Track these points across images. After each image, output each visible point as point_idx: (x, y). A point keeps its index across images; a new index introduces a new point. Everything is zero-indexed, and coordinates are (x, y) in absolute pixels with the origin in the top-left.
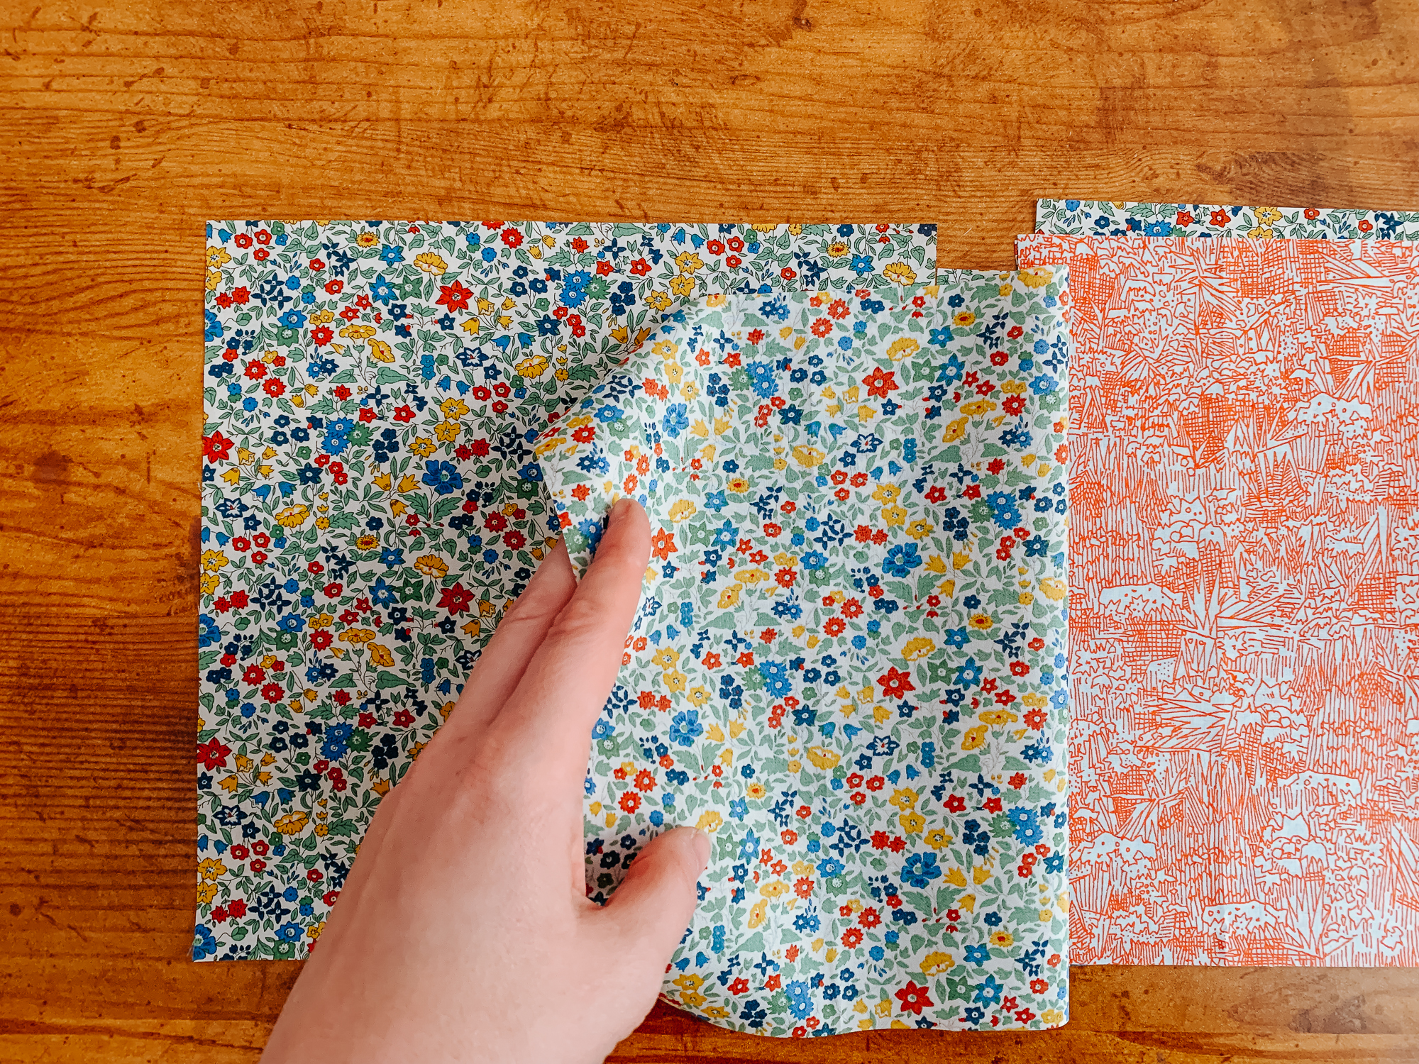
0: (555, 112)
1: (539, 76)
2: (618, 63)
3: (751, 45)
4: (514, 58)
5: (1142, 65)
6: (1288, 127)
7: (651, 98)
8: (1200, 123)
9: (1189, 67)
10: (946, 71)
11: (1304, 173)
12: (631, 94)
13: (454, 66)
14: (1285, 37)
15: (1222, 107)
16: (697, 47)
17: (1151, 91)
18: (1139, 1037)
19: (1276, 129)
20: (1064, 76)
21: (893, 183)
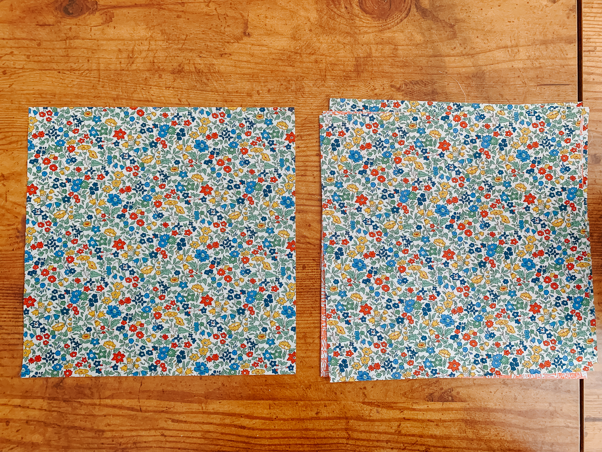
0: (156, 67)
1: (151, 54)
2: (179, 49)
3: (228, 42)
4: (142, 48)
5: (370, 49)
6: (424, 71)
7: (191, 62)
8: (392, 70)
9: (387, 50)
10: (299, 51)
11: (429, 88)
12: (184, 60)
13: (120, 50)
14: (422, 39)
15: (399, 64)
16: (209, 44)
17: (373, 59)
18: (370, 404)
19: (419, 72)
20: (342, 53)
21: (279, 92)
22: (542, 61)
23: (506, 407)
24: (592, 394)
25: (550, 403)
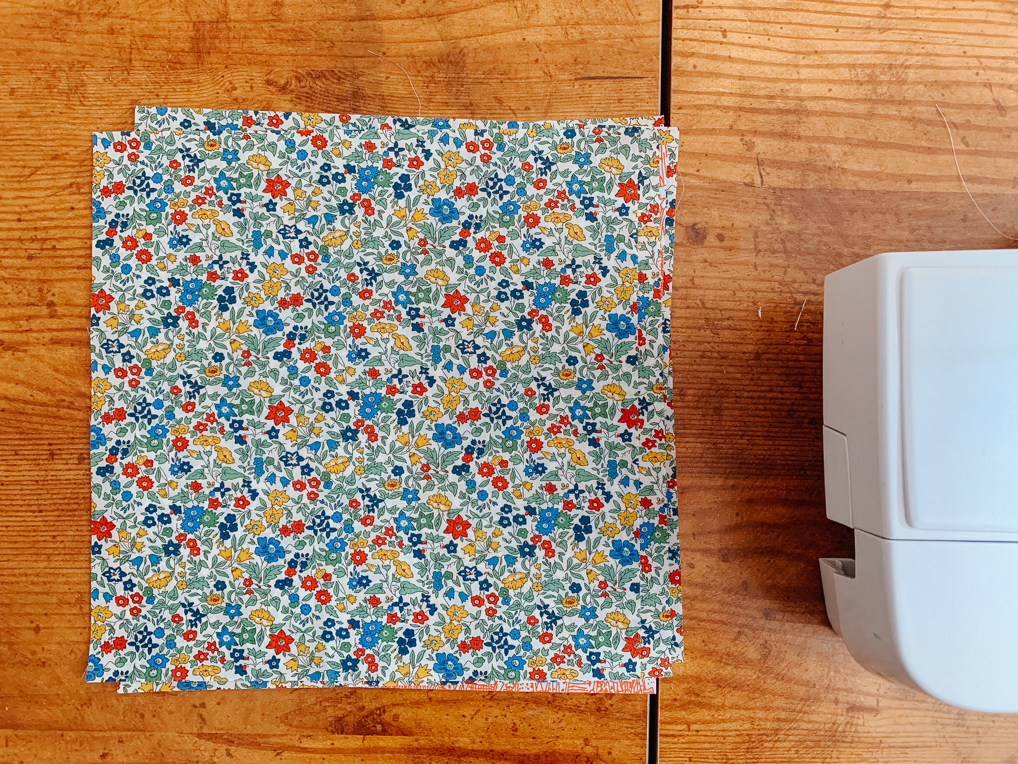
5: (226, 5)
6: (336, 51)
8: (268, 48)
9: (261, 7)
10: (76, 10)
11: (348, 86)
15: (285, 36)
17: (231, 25)
18: (212, 737)
19: (325, 52)
20: (165, 13)
21: (34, 95)
22: (586, 28)
23: (494, 747)
24: (674, 722)
25: (586, 740)
